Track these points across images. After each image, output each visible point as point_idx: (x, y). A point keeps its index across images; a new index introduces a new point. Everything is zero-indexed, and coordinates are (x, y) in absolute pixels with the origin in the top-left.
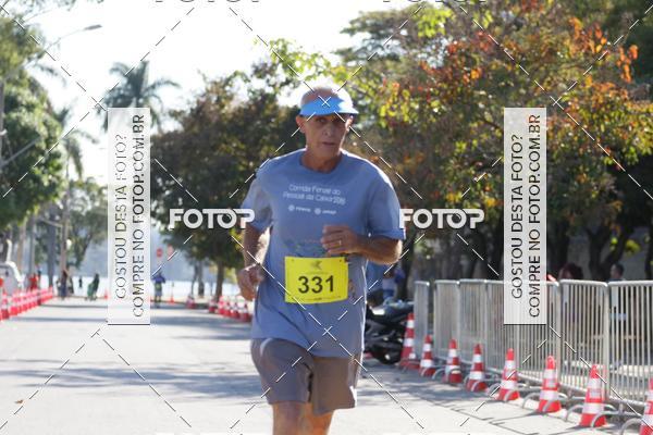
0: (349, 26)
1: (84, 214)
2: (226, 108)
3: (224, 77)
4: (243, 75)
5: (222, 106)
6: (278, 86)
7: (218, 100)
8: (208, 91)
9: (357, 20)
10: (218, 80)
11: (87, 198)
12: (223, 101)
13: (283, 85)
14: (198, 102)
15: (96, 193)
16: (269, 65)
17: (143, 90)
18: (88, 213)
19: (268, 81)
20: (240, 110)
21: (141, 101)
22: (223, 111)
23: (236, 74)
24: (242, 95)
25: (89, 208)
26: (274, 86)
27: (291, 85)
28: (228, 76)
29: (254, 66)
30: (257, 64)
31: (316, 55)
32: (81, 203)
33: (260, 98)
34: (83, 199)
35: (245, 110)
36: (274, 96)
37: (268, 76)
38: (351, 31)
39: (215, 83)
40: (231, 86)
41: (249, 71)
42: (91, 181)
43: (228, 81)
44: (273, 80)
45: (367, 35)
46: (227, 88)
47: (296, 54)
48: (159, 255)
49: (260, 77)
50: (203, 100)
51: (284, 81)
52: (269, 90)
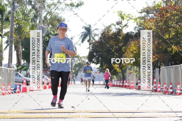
0: (141, 11)
1: (77, 64)
2: (110, 33)
3: (109, 25)
4: (114, 24)
5: (109, 32)
6: (123, 27)
7: (108, 31)
8: (105, 29)
9: (143, 10)
10: (108, 26)
11: (78, 60)
12: (109, 31)
13: (124, 26)
14: (103, 32)
15: (80, 59)
16: (120, 22)
17: (91, 32)
18: (78, 64)
19: (120, 26)
20: (113, 33)
21: (90, 35)
22: (109, 34)
23: (112, 24)
24: (114, 30)
25: (79, 62)
26: (122, 27)
27: (126, 26)
28: (110, 25)
29: (116, 22)
30: (117, 21)
31: (129, 14)
32: (76, 61)
33: (118, 30)
34: (77, 60)
35: (115, 33)
36: (122, 29)
37: (120, 25)
38: (141, 13)
39: (107, 27)
40: (111, 27)
41: (115, 23)
42: (79, 56)
43: (110, 26)
44: (121, 25)
45: (145, 13)
46: (110, 28)
47: (124, 15)
48: (96, 73)
49: (118, 25)
50: (104, 31)
51: (124, 25)
52: (121, 28)
